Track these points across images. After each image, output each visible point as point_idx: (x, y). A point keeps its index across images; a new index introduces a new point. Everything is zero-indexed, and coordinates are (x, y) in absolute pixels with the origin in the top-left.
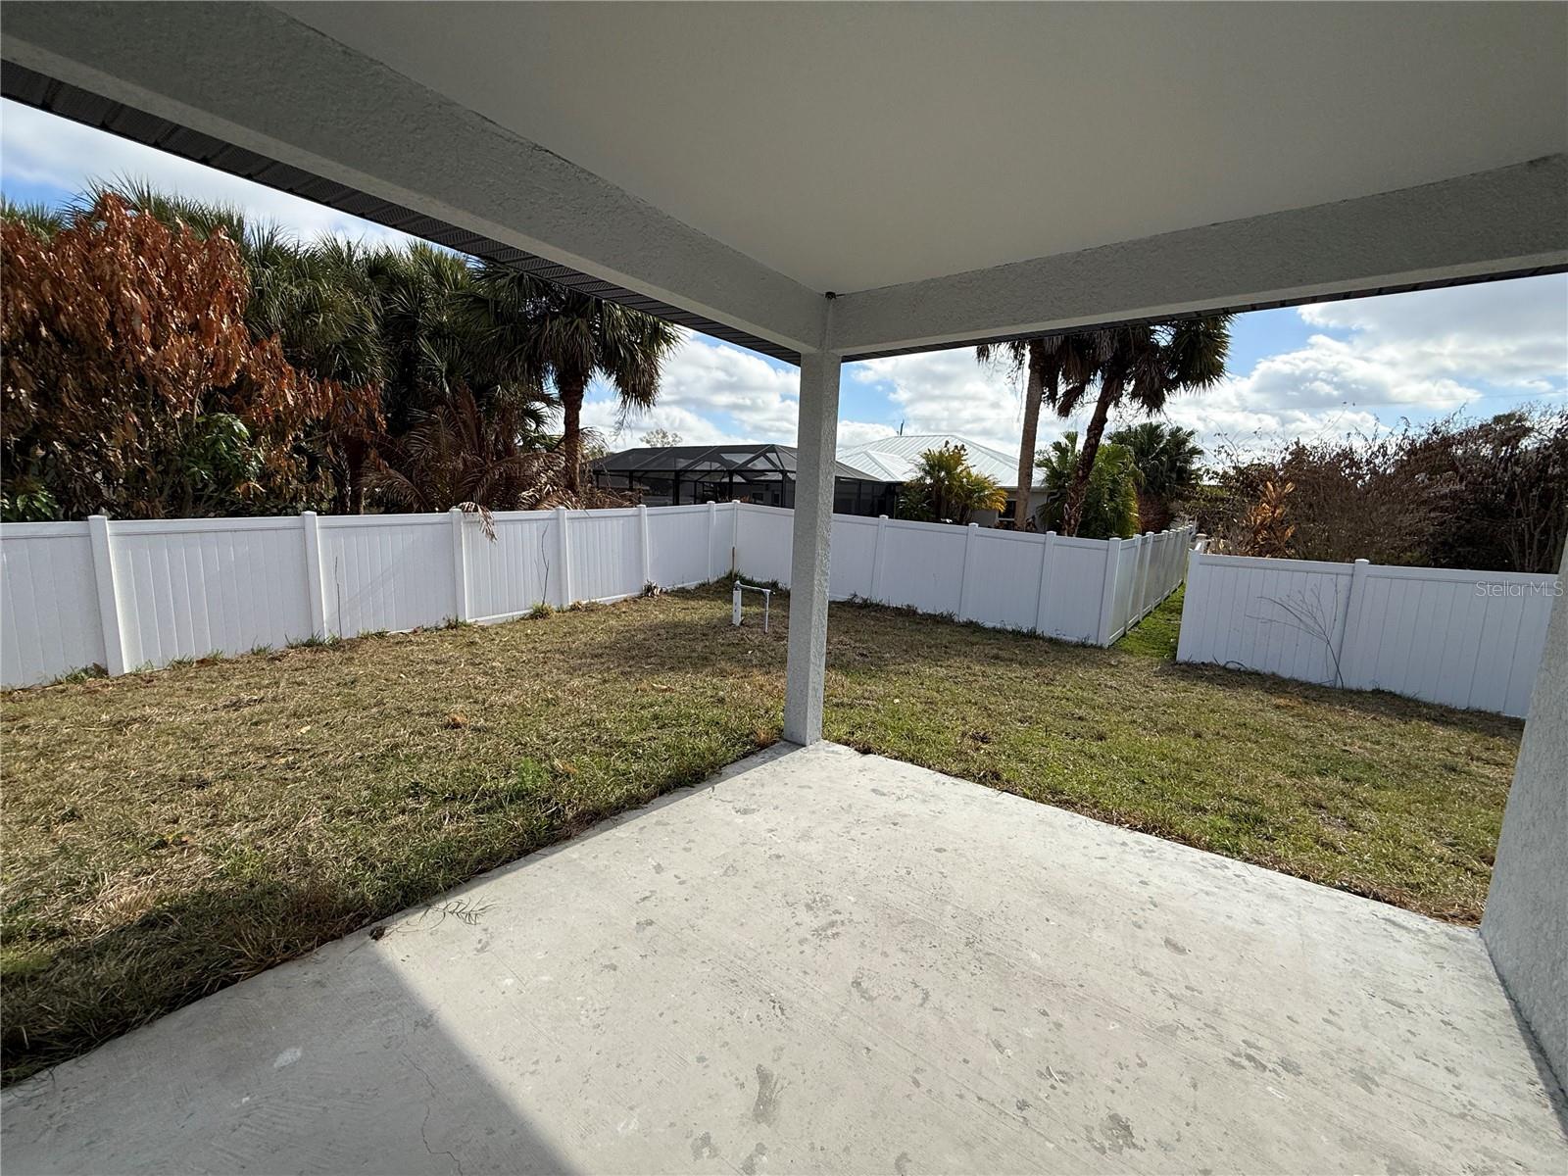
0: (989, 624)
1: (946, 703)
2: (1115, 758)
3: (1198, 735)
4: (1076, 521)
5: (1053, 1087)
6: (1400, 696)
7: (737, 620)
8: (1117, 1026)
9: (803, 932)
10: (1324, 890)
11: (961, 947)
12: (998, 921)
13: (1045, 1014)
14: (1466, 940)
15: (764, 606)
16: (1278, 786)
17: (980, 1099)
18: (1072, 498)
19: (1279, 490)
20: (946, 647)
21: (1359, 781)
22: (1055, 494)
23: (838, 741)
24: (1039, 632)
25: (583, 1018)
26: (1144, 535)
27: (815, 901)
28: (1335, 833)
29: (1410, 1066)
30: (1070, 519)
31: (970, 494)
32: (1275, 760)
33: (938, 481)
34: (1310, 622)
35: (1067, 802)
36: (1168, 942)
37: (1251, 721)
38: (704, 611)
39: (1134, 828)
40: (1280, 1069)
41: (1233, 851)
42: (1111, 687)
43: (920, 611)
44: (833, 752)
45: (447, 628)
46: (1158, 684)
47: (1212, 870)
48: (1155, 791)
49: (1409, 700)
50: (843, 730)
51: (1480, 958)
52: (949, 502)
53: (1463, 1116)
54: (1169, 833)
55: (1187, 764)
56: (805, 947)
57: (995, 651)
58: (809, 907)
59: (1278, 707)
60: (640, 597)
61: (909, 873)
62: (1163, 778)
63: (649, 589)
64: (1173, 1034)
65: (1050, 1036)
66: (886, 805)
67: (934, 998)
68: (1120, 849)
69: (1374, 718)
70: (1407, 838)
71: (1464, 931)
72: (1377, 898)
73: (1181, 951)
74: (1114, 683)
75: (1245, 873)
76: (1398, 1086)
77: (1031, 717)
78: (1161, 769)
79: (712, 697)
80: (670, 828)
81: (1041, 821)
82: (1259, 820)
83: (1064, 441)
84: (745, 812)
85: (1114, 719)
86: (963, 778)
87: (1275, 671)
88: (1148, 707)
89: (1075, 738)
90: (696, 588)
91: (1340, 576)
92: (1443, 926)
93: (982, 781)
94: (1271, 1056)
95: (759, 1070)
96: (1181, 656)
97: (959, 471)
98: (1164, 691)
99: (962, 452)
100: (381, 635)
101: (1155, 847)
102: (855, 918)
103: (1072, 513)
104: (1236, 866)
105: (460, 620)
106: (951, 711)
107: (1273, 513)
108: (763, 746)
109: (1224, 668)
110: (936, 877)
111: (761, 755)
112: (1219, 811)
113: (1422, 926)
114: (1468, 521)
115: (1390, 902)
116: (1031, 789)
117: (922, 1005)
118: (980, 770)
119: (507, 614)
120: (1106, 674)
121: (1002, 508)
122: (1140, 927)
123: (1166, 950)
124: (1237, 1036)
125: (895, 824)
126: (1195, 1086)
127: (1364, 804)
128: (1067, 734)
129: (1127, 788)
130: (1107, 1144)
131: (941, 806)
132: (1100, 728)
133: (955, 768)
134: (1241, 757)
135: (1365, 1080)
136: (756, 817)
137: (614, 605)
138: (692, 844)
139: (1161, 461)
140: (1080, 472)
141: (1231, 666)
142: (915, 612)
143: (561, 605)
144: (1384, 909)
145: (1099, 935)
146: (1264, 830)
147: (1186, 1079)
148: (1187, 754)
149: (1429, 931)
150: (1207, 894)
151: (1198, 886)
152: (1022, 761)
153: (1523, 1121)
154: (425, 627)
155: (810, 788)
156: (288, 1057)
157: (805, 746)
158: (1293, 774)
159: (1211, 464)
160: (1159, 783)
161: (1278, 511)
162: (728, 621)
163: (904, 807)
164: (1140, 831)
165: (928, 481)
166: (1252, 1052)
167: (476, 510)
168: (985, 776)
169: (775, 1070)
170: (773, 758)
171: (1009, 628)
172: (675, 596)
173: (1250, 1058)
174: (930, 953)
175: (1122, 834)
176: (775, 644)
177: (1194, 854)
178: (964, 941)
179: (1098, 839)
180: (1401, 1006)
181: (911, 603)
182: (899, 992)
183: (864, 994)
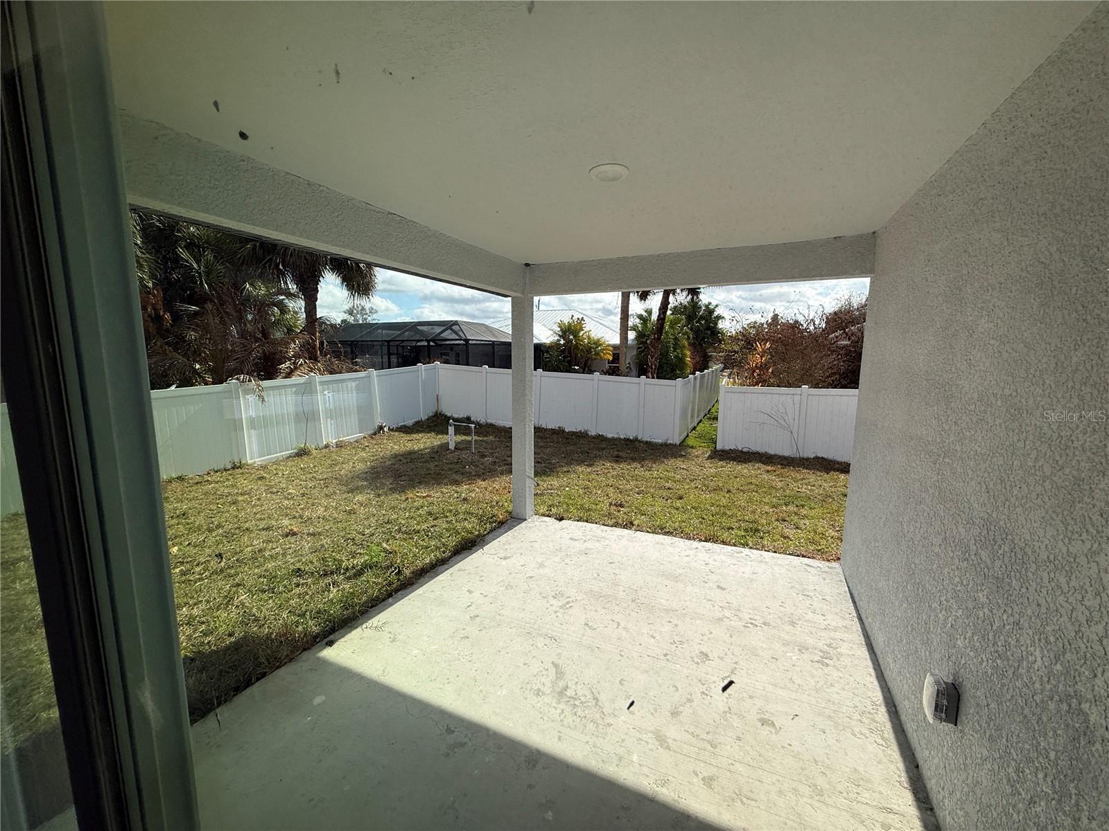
0: (610, 436)
1: (595, 487)
2: (689, 508)
3: (729, 491)
4: (655, 366)
5: (677, 647)
6: (826, 459)
7: (452, 447)
8: (700, 621)
9: (554, 608)
10: (783, 555)
11: (630, 603)
12: (644, 589)
13: (670, 622)
14: (835, 568)
15: (472, 436)
16: (766, 513)
17: (649, 656)
18: (652, 352)
19: (763, 347)
20: (588, 453)
21: (803, 506)
22: (641, 348)
23: (543, 515)
24: (639, 438)
25: (462, 660)
26: (694, 374)
27: (556, 594)
28: (790, 532)
29: (810, 616)
30: (652, 365)
31: (589, 350)
32: (766, 500)
33: (568, 342)
34: (782, 422)
35: (668, 532)
36: (718, 587)
37: (754, 481)
38: (425, 442)
39: (701, 540)
40: (762, 625)
41: (745, 545)
42: (683, 469)
43: (567, 430)
44: (542, 521)
45: (233, 468)
46: (708, 464)
47: (736, 555)
48: (709, 522)
49: (831, 461)
50: (543, 509)
51: (839, 574)
52: (576, 355)
53: (825, 629)
54: (717, 541)
55: (724, 507)
56: (558, 614)
57: (616, 453)
58: (554, 597)
59: (768, 471)
60: (375, 434)
61: (599, 575)
62: (713, 516)
63: (381, 428)
64: (722, 620)
65: (673, 630)
66: (579, 546)
67: (622, 624)
68: (695, 551)
69: (813, 473)
70: (820, 530)
71: (834, 564)
72: (803, 556)
73: (723, 589)
74: (684, 466)
75: (750, 553)
76: (805, 624)
77: (643, 491)
78: (712, 511)
79: (458, 498)
80: (467, 572)
81: (658, 543)
82: (757, 530)
83: (645, 314)
84: (505, 558)
85: (687, 487)
86: (616, 527)
87: (767, 451)
88: (703, 478)
89: (667, 500)
90: (414, 425)
91: (795, 396)
92: (827, 564)
93: (625, 527)
94: (759, 622)
95: (553, 663)
96: (719, 447)
97: (581, 334)
98: (711, 468)
99: (583, 322)
100: (181, 478)
101: (711, 548)
102: (578, 598)
103: (652, 361)
104: (746, 551)
105: (243, 462)
106: (599, 492)
107: (761, 359)
108: (502, 523)
109: (742, 451)
110: (613, 576)
111: (502, 528)
112: (739, 528)
113: (819, 565)
114: (853, 362)
115: (809, 557)
116: (650, 528)
117: (617, 628)
118: (623, 521)
119: (279, 454)
120: (680, 461)
121: (611, 358)
122: (706, 582)
123: (717, 590)
124: (747, 617)
125: (586, 554)
126: (731, 637)
127: (805, 517)
128: (663, 498)
129: (696, 522)
130: (699, 661)
131: (607, 542)
132: (680, 493)
133: (611, 523)
134: (750, 501)
135: (793, 624)
136: (513, 560)
137: (357, 442)
138: (483, 578)
139: (701, 324)
140: (656, 336)
141: (745, 450)
142: (564, 431)
143: (318, 444)
144: (806, 560)
145: (689, 588)
146: (759, 534)
147: (728, 635)
148: (724, 501)
149: (822, 567)
150: (734, 565)
151: (730, 562)
152: (643, 515)
153: (845, 627)
154: (216, 469)
155: (536, 542)
156: (318, 700)
157: (526, 520)
158: (774, 506)
159: (728, 326)
160: (711, 518)
161: (764, 359)
162: (445, 447)
163: (589, 545)
164: (704, 541)
165: (562, 342)
166: (752, 621)
167: (250, 381)
168: (626, 524)
169: (560, 662)
170: (510, 529)
171: (622, 437)
172: (400, 431)
173: (751, 624)
174: (616, 608)
175: (695, 544)
176: (481, 460)
177: (729, 548)
178: (631, 600)
179: (685, 548)
180: (808, 596)
181: (561, 426)
182: (606, 625)
183: (590, 628)
